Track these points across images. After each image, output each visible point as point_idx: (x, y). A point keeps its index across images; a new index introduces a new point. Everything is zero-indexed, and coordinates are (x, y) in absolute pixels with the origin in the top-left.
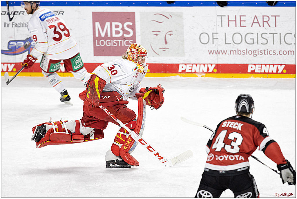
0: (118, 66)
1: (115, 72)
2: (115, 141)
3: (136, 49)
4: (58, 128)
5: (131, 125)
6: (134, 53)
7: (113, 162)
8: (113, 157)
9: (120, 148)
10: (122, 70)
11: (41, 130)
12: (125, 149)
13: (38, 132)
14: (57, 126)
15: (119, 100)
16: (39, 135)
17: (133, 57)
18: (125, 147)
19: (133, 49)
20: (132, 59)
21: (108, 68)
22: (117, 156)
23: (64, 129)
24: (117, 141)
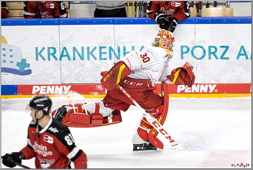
0: (150, 53)
1: (148, 59)
2: (141, 125)
3: (166, 36)
4: (78, 109)
5: (158, 110)
6: (165, 40)
7: (141, 145)
8: (141, 141)
9: (148, 133)
10: (154, 57)
11: (61, 112)
12: (154, 133)
13: (58, 114)
14: (77, 108)
15: (149, 86)
16: (59, 118)
17: (165, 43)
18: (153, 132)
19: (163, 36)
20: (164, 46)
21: (141, 55)
22: (144, 140)
23: (84, 110)
24: (144, 126)
